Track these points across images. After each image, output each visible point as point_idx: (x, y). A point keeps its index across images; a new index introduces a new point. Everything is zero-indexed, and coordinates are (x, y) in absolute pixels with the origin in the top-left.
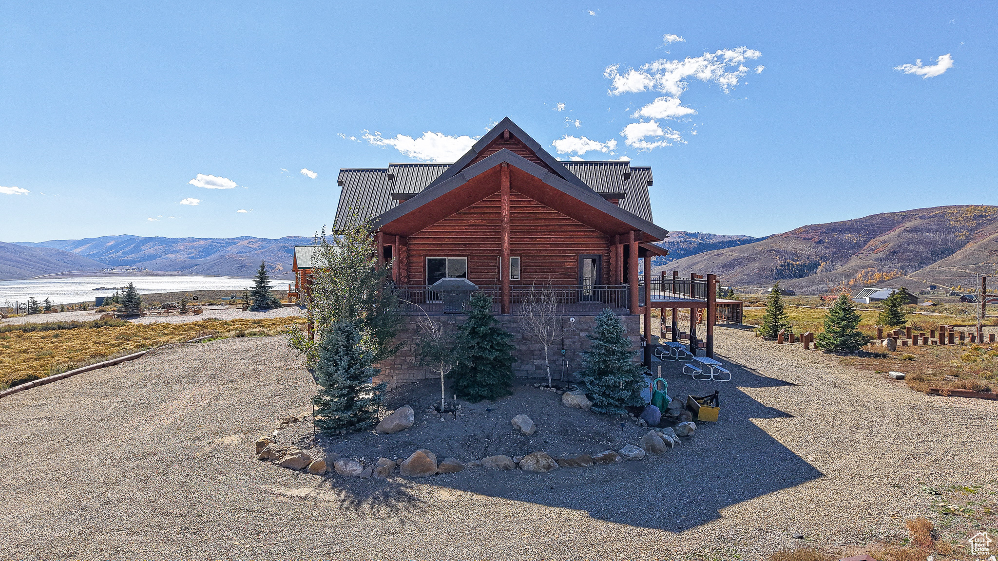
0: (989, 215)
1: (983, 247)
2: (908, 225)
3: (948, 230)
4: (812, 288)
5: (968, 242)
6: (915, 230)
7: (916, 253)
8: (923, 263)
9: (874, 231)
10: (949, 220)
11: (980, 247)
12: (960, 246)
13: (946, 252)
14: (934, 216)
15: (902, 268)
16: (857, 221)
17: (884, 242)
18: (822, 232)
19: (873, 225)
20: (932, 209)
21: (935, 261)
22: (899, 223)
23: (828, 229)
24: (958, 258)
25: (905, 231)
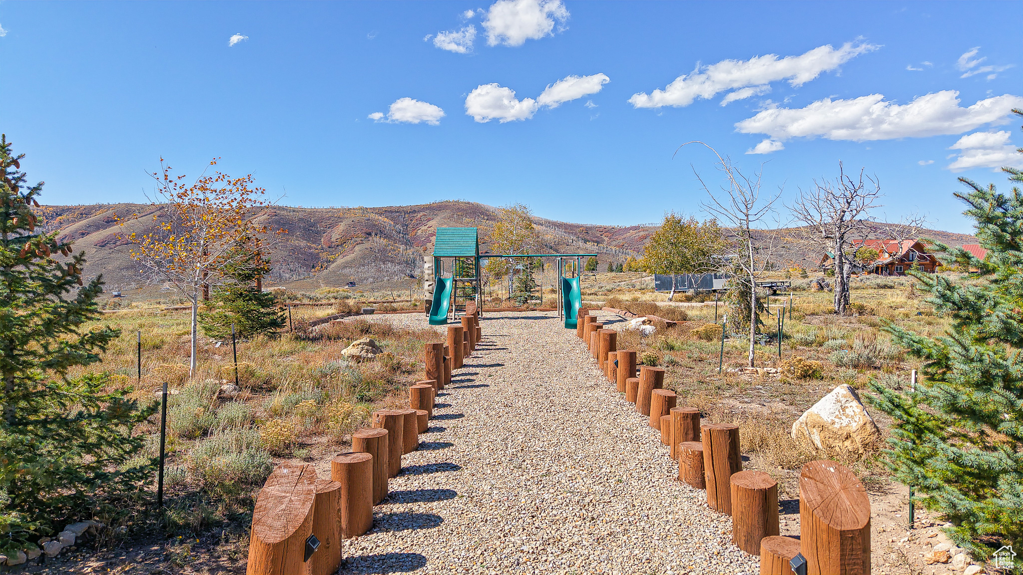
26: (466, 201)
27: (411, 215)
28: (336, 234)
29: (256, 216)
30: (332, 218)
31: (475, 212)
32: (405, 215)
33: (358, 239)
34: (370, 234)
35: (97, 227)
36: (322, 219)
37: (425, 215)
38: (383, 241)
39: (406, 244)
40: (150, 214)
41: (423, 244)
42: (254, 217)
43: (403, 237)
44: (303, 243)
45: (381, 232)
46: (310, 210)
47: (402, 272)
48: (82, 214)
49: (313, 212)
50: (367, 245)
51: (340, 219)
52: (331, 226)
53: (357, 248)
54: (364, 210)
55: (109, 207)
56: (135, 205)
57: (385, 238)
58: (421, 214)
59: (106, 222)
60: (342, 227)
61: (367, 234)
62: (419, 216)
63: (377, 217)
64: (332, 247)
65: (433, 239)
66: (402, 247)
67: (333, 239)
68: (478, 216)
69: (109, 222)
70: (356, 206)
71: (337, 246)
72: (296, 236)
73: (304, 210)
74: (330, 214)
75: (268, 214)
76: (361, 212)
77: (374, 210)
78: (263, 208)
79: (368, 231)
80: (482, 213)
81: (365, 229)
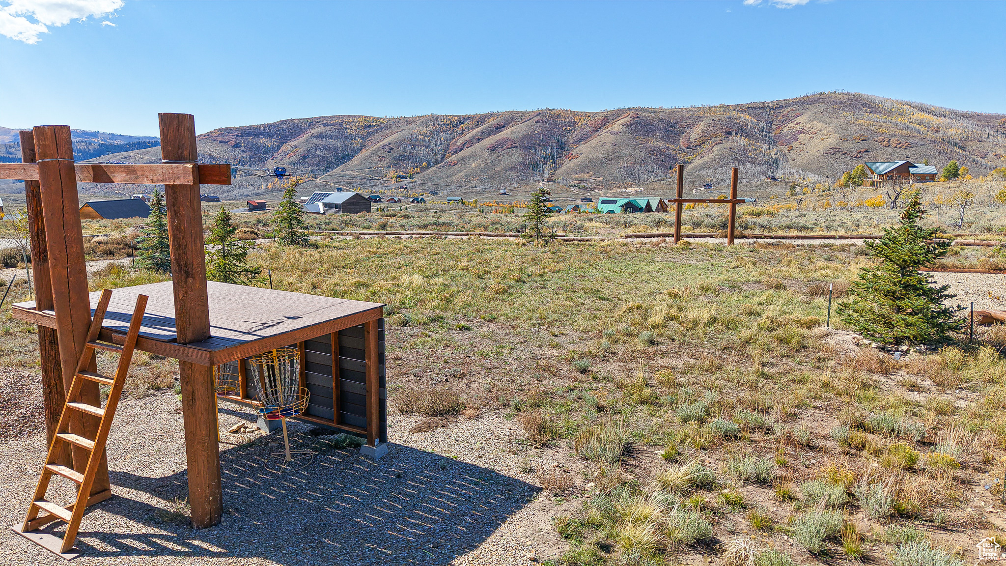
0: (375, 126)
1: (373, 154)
2: (315, 131)
3: (347, 137)
4: (233, 193)
5: (362, 149)
6: (320, 136)
7: (323, 158)
8: (329, 167)
9: (286, 136)
10: (346, 128)
11: (371, 153)
12: (356, 152)
13: (346, 157)
14: (335, 124)
15: (312, 171)
16: (269, 125)
17: (295, 147)
18: (237, 136)
19: (284, 130)
20: (332, 117)
21: (338, 165)
22: (306, 129)
23: (243, 133)
24: (357, 162)
25: (312, 137)
26: (845, 91)
27: (778, 111)
28: (695, 134)
29: (619, 118)
30: (690, 118)
31: (857, 103)
32: (770, 111)
33: (718, 139)
34: (730, 133)
35: (490, 133)
36: (681, 119)
37: (793, 110)
38: (744, 141)
39: (769, 143)
40: (529, 120)
41: (789, 142)
42: (616, 120)
43: (766, 135)
44: (662, 144)
45: (742, 131)
46: (670, 110)
47: (762, 173)
48: (478, 122)
49: (673, 112)
50: (727, 145)
51: (700, 119)
52: (691, 126)
53: (716, 148)
54: (725, 108)
55: (498, 115)
56: (518, 112)
57: (746, 137)
58: (789, 109)
59: (496, 128)
60: (701, 126)
61: (728, 133)
63: (739, 114)
64: (691, 148)
65: (801, 137)
66: (765, 146)
67: (692, 140)
68: (859, 108)
69: (498, 128)
70: (718, 104)
71: (696, 146)
72: (656, 138)
73: (664, 111)
74: (691, 113)
75: (630, 116)
76: (722, 109)
77: (736, 108)
78: (626, 110)
79: (729, 130)
80: (865, 105)
81: (725, 127)
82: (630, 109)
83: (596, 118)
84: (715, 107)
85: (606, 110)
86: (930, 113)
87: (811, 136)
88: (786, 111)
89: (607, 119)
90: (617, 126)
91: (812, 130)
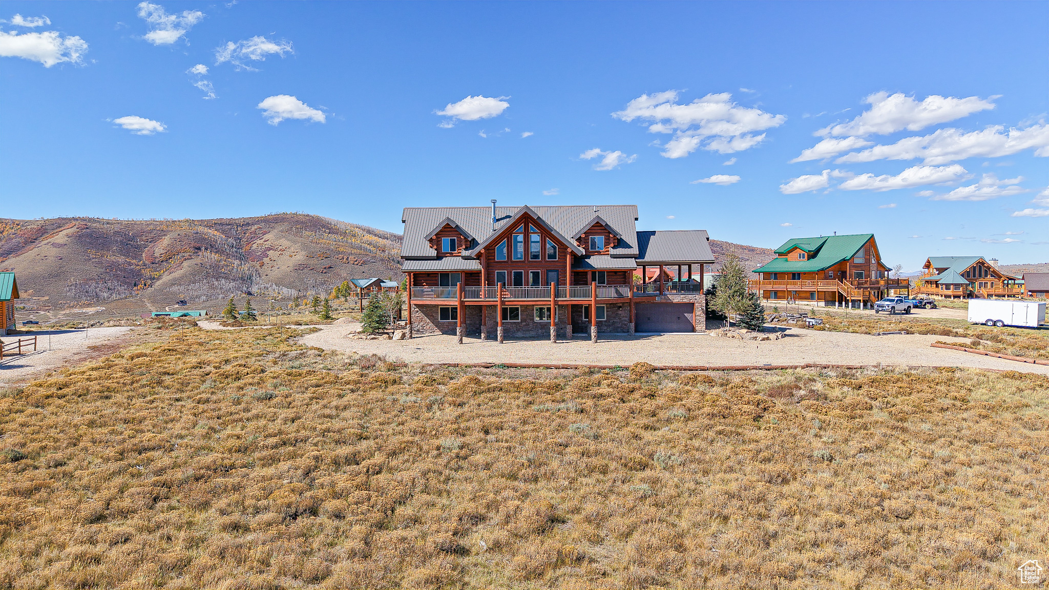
26: (305, 213)
27: (245, 228)
28: (160, 248)
29: (63, 228)
30: (155, 231)
31: (316, 224)
32: (237, 228)
33: (186, 255)
34: (199, 249)
36: (142, 233)
37: (260, 228)
38: (215, 257)
39: (241, 259)
41: (260, 258)
42: (57, 230)
43: (236, 252)
44: (121, 259)
45: (212, 246)
46: (127, 223)
47: (238, 289)
49: (131, 225)
50: (198, 260)
51: (163, 233)
52: (153, 240)
53: (185, 264)
54: (191, 223)
57: (216, 252)
58: (256, 227)
60: (166, 241)
61: (197, 249)
62: (253, 229)
63: (206, 230)
64: (156, 263)
65: (270, 253)
66: (237, 262)
67: (157, 254)
68: (319, 229)
70: (182, 219)
71: (162, 262)
72: (113, 252)
73: (119, 223)
74: (152, 227)
75: (77, 226)
76: (187, 224)
77: (201, 222)
78: (70, 220)
79: (197, 245)
80: (323, 226)
81: (193, 243)
82: (74, 219)
83: (28, 227)
84: (179, 221)
85: (42, 218)
86: (375, 235)
87: (280, 252)
88: (253, 228)
89: (44, 230)
90: (61, 237)
91: (280, 248)
